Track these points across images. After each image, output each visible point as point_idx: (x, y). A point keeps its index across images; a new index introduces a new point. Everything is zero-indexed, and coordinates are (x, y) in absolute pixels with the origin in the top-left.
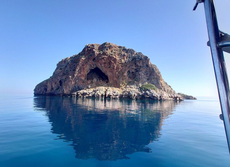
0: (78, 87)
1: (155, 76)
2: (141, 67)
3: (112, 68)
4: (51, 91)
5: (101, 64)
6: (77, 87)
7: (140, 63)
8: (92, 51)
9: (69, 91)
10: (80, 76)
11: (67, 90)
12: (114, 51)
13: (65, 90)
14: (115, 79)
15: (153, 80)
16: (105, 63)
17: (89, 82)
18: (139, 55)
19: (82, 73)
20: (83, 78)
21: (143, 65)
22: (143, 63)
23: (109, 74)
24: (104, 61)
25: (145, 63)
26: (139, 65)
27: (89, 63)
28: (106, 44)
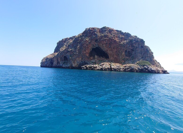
0: (85, 62)
1: (148, 55)
2: (136, 47)
3: (112, 48)
4: (57, 64)
5: (103, 44)
6: (83, 62)
7: (136, 45)
8: (94, 34)
9: (77, 65)
10: (85, 54)
11: (75, 64)
12: (113, 34)
13: (73, 64)
14: (115, 56)
15: (147, 58)
16: (106, 44)
17: (92, 58)
18: (135, 38)
19: (87, 51)
20: (88, 55)
21: (138, 46)
22: (138, 44)
23: (109, 52)
24: (105, 42)
25: (140, 44)
26: (135, 46)
27: (92, 43)
28: (105, 28)
